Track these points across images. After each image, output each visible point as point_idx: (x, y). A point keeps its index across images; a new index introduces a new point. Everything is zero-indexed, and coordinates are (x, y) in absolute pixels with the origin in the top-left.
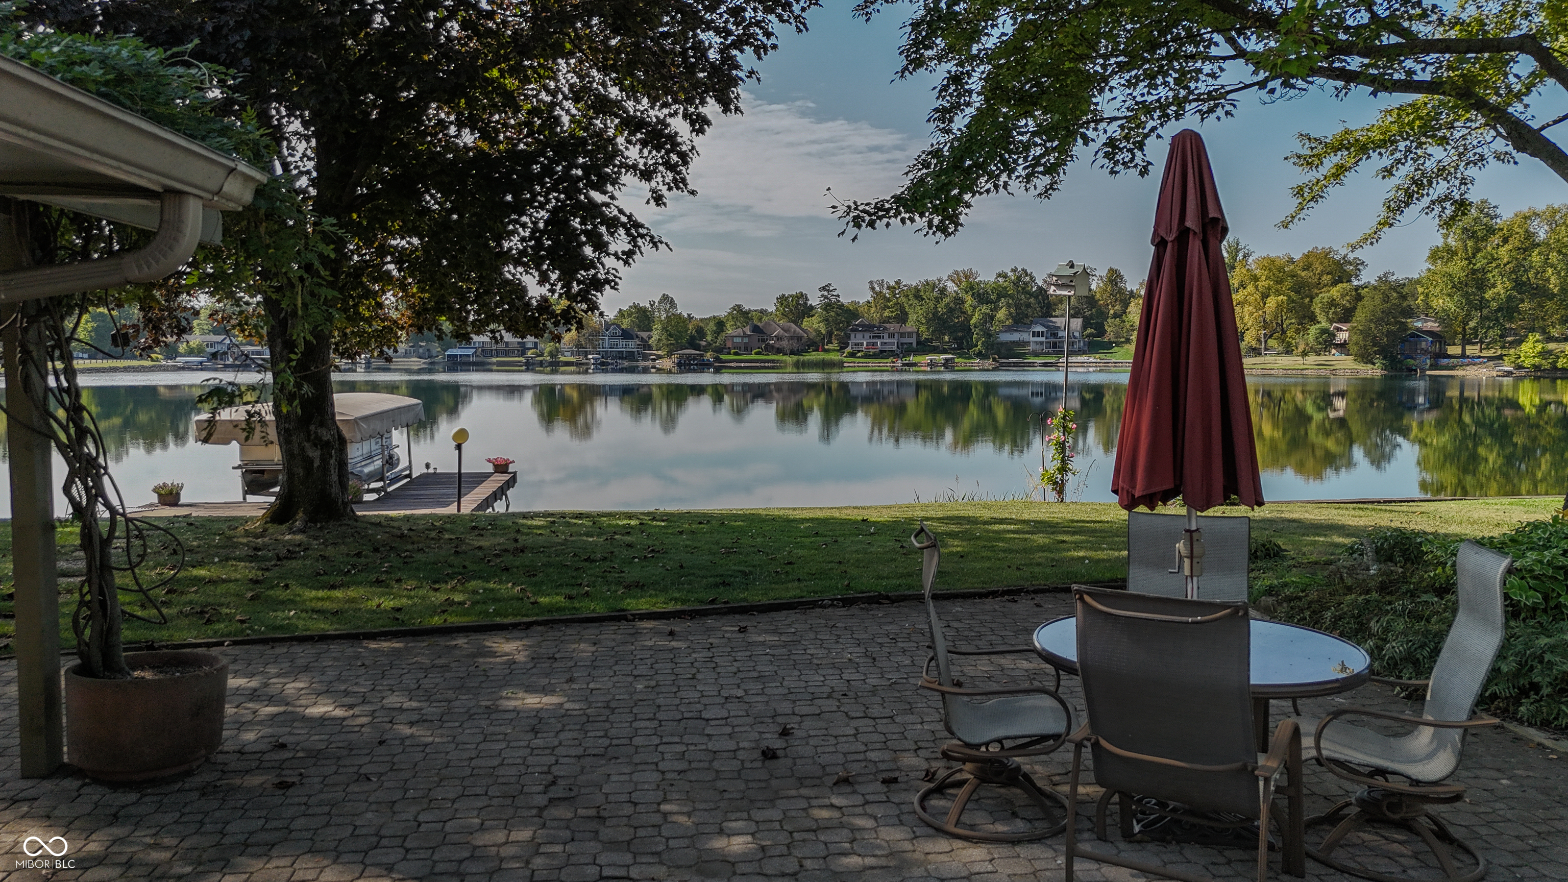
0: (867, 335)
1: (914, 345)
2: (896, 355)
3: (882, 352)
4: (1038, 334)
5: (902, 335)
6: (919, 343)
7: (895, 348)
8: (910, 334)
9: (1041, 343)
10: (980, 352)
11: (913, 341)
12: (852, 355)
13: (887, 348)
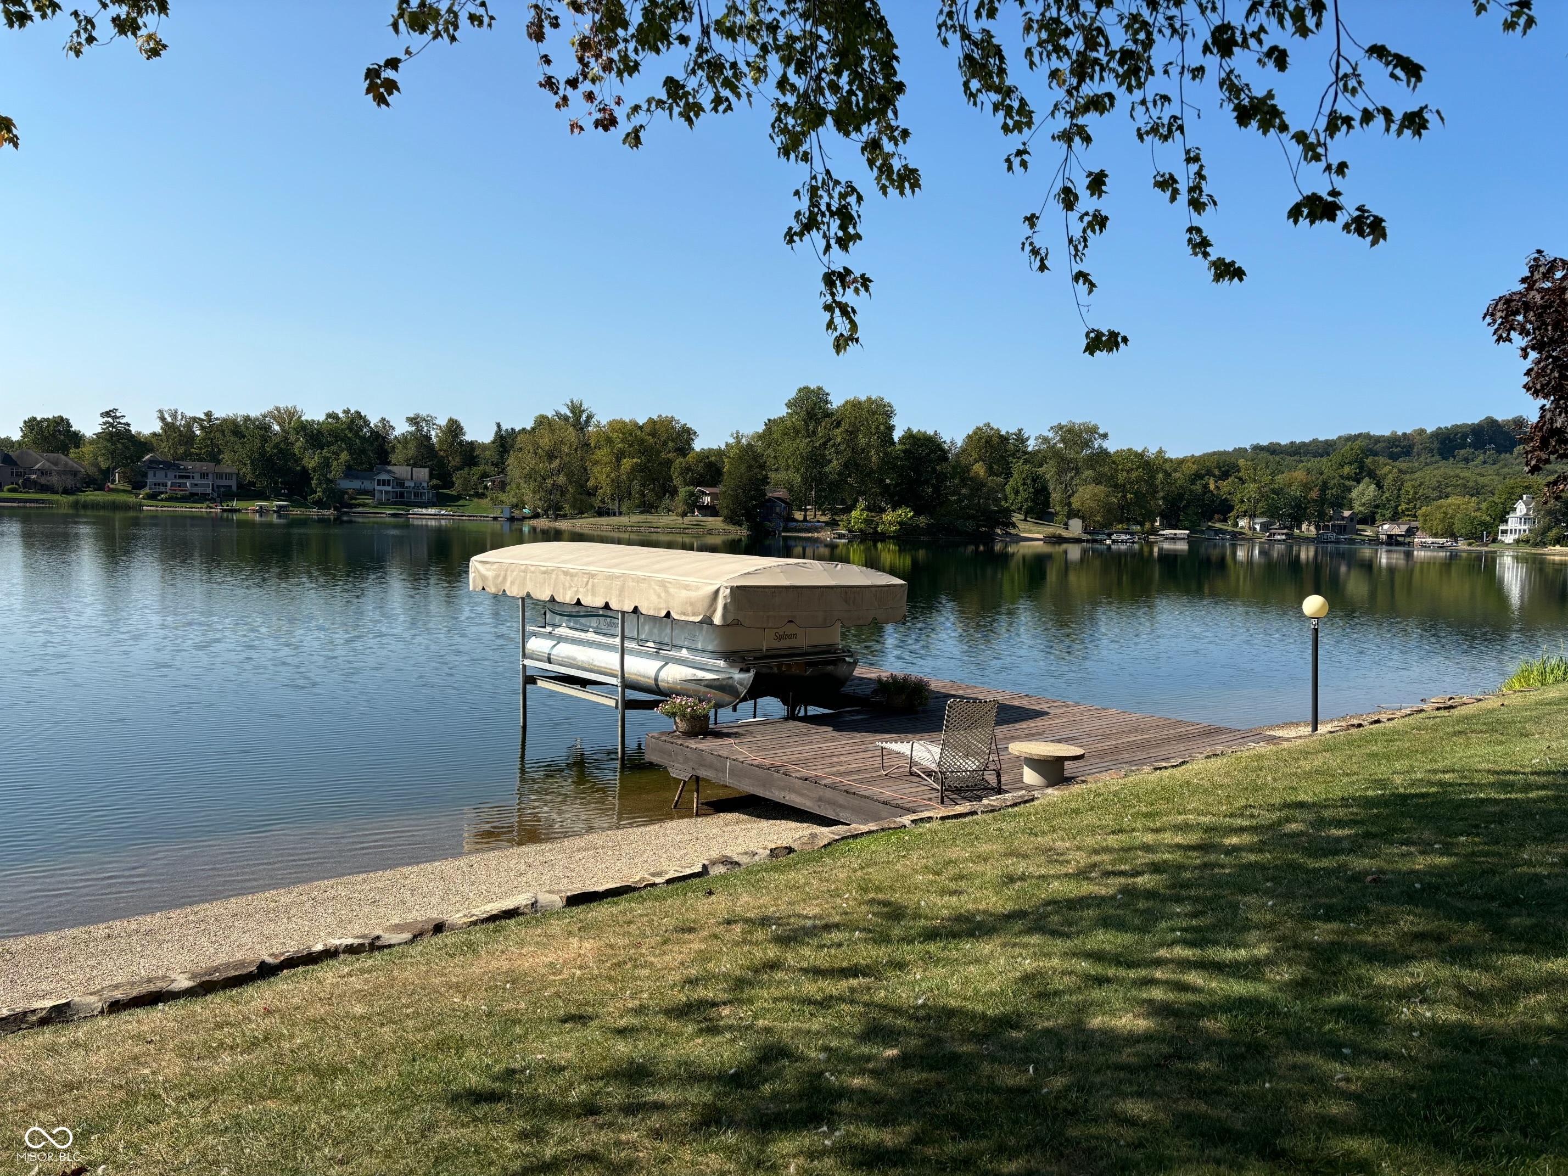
0: (171, 474)
1: (234, 488)
2: (213, 500)
3: (192, 495)
4: (384, 483)
5: (218, 476)
6: (240, 486)
7: (209, 490)
8: (228, 476)
9: (387, 492)
10: (320, 499)
11: (233, 483)
12: (152, 497)
13: (199, 490)
